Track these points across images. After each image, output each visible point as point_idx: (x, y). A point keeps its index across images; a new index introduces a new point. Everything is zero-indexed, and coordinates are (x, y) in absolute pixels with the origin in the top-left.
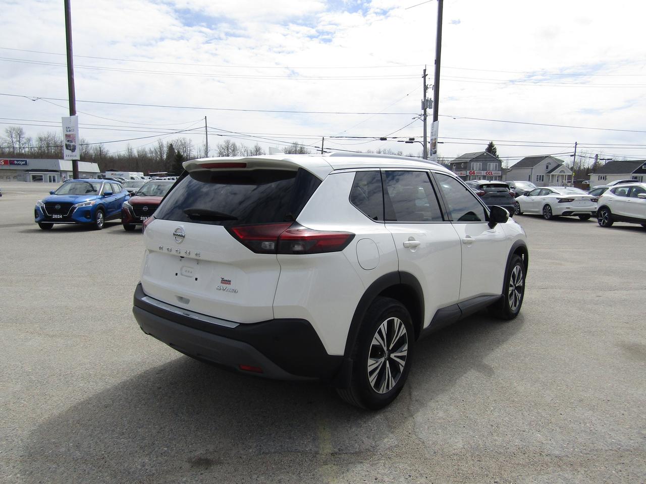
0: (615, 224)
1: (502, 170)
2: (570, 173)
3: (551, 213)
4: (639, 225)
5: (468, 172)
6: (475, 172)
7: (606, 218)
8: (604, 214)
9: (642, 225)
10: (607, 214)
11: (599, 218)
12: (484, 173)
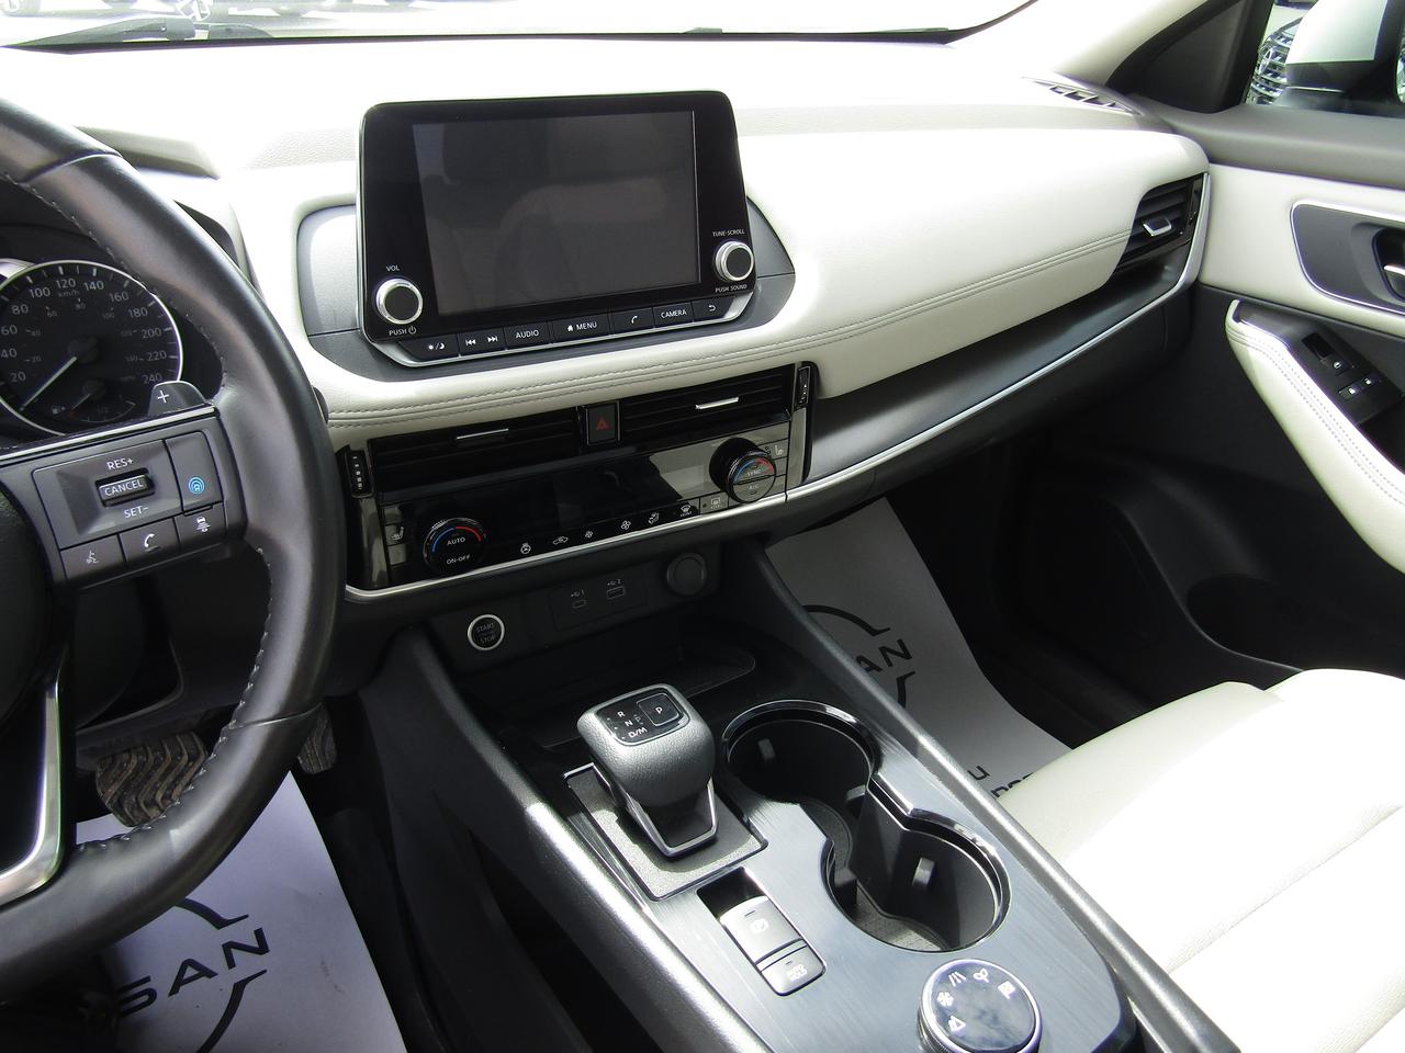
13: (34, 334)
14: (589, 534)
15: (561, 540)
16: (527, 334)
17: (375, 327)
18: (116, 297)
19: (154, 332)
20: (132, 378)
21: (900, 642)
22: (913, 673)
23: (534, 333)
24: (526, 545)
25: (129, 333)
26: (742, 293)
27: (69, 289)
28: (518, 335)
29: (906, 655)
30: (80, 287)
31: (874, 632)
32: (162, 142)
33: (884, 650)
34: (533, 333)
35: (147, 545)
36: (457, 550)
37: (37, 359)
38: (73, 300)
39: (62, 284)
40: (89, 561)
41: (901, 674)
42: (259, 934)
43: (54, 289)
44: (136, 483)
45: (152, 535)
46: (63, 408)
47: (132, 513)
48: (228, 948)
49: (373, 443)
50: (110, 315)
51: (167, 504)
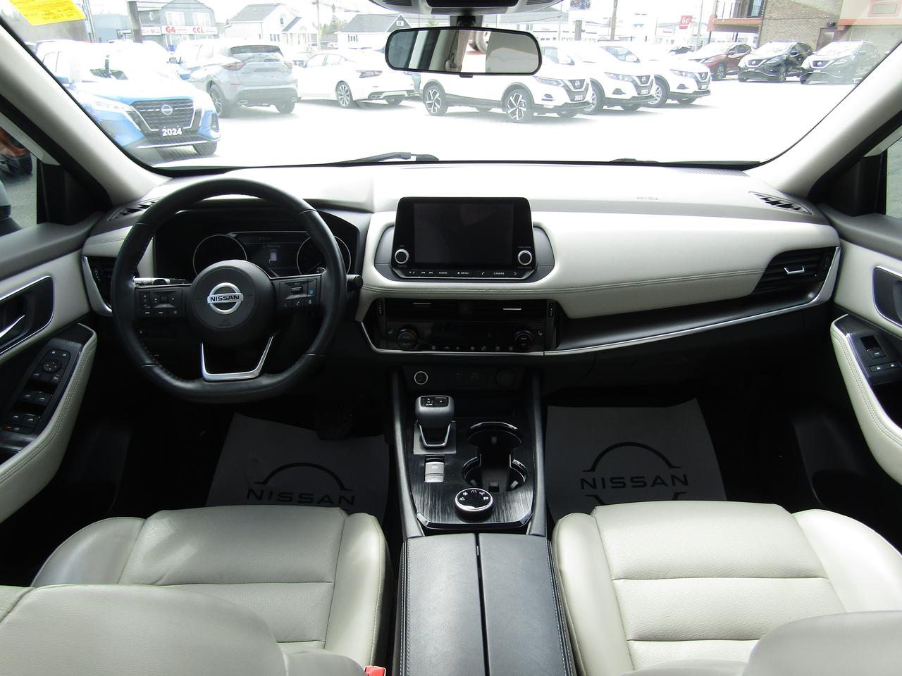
0: (450, 110)
1: (217, 25)
2: (315, 31)
3: (350, 95)
4: (474, 110)
5: (164, 28)
6: (176, 28)
7: (437, 101)
8: (435, 94)
9: (477, 108)
10: (438, 94)
11: (427, 102)
12: (190, 30)
15: (447, 348)
16: (443, 273)
17: (394, 264)
21: (685, 476)
22: (685, 493)
23: (446, 273)
24: (434, 347)
26: (530, 270)
28: (440, 273)
29: (685, 483)
31: (671, 466)
32: (351, 203)
33: (673, 477)
35: (297, 304)
36: (406, 341)
40: (285, 305)
41: (678, 491)
42: (353, 498)
44: (298, 289)
45: (299, 302)
47: (296, 296)
48: (341, 498)
49: (387, 299)
51: (305, 295)
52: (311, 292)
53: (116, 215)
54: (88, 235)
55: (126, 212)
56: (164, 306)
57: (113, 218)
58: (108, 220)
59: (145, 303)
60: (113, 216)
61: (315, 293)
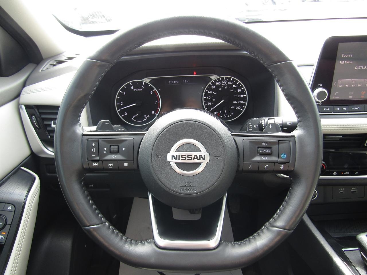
13: (215, 94)
14: (357, 173)
15: (347, 173)
16: (355, 108)
18: (234, 86)
19: (241, 96)
20: (234, 107)
24: (335, 172)
25: (235, 96)
27: (225, 83)
28: (353, 109)
30: (227, 83)
34: (357, 108)
35: (265, 168)
37: (214, 100)
38: (225, 86)
39: (223, 82)
40: (249, 167)
43: (222, 83)
44: (268, 150)
45: (267, 166)
46: (217, 113)
47: (264, 158)
50: (233, 91)
51: (274, 159)
52: (284, 156)
53: (47, 67)
54: (24, 85)
55: (55, 64)
56: (114, 157)
57: (44, 69)
58: (40, 71)
59: (93, 153)
60: (45, 67)
61: (288, 156)
